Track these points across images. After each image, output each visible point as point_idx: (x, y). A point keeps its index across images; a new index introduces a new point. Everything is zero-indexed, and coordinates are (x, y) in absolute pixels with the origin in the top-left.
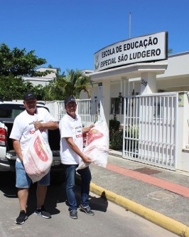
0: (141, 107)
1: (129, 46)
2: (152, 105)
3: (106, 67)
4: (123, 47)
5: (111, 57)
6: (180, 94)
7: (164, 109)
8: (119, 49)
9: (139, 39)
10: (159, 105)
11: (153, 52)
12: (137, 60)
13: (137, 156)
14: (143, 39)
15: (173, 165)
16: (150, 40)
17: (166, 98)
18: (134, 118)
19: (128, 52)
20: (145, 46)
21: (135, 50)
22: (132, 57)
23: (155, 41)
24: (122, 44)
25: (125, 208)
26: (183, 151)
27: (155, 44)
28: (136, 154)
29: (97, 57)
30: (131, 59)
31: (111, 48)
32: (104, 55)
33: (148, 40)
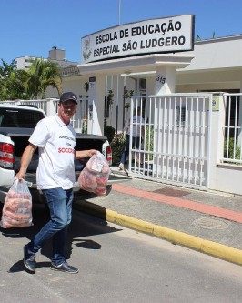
0: (156, 110)
1: (140, 31)
2: (173, 108)
3: (102, 56)
4: (130, 32)
5: (111, 43)
6: (214, 95)
7: (191, 114)
8: (124, 34)
9: (154, 23)
10: (183, 109)
11: (175, 40)
12: (151, 49)
13: (151, 174)
14: (160, 22)
15: (204, 184)
16: (171, 24)
17: (195, 100)
18: (146, 124)
19: (138, 39)
20: (164, 31)
21: (149, 37)
22: (144, 45)
23: (178, 26)
24: (129, 27)
25: (170, 241)
26: (218, 166)
27: (177, 29)
28: (149, 170)
29: (88, 43)
30: (142, 47)
31: (112, 31)
32: (100, 40)
33: (168, 24)
